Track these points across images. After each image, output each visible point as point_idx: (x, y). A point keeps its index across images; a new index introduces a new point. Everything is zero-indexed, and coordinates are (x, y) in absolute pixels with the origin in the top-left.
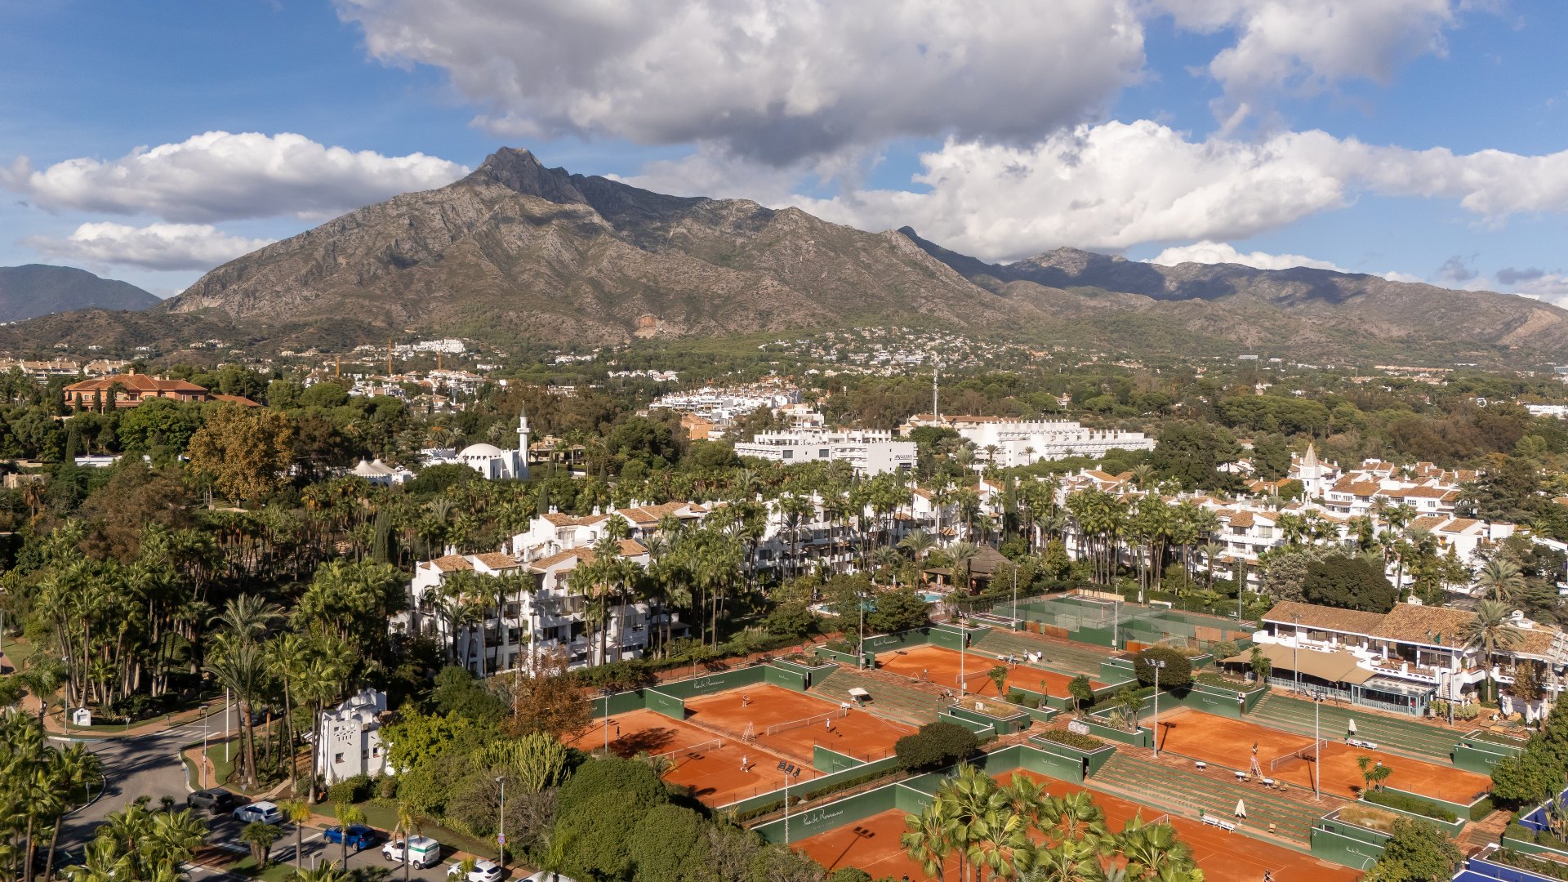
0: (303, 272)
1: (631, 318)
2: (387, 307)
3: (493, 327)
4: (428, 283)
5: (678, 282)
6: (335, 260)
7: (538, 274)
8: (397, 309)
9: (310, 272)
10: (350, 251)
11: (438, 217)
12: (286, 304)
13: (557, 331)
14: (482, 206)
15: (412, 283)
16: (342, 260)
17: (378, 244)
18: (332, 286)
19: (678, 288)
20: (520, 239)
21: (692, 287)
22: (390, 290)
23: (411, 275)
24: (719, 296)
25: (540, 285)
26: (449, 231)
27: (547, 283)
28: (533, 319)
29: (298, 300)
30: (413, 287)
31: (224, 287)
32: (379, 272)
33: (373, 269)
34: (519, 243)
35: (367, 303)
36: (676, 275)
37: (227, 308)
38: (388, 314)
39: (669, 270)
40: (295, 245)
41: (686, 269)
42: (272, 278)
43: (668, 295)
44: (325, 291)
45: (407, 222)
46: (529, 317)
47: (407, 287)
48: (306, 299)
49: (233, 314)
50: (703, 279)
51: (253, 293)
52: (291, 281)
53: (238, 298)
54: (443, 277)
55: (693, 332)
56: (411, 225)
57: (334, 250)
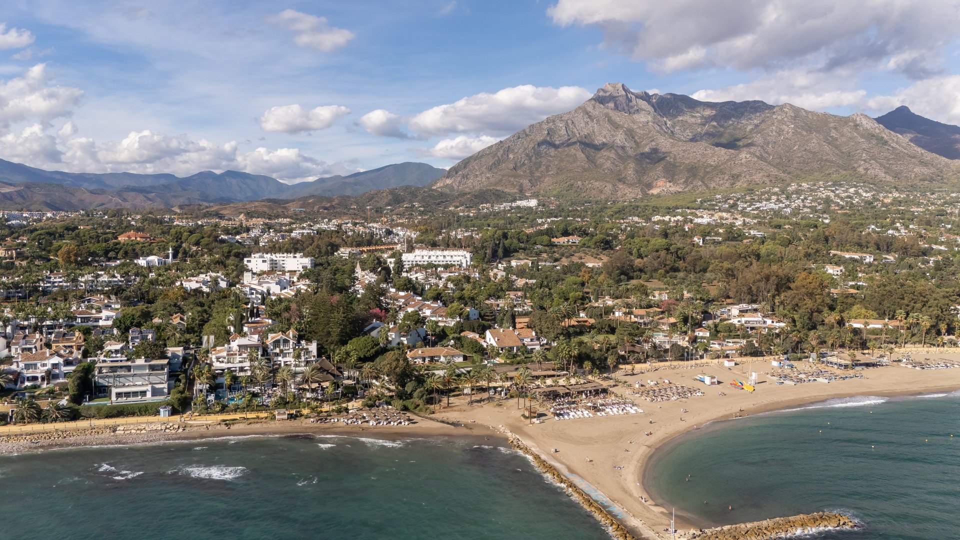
0: (491, 163)
1: (652, 182)
2: (521, 181)
3: (567, 191)
4: (548, 167)
5: (688, 158)
6: (508, 156)
7: (609, 158)
8: (526, 183)
9: (494, 164)
10: (516, 151)
11: (564, 128)
12: (478, 181)
13: (601, 192)
14: (589, 120)
15: (540, 167)
16: (511, 156)
17: (530, 146)
18: (500, 170)
19: (687, 162)
20: (605, 137)
21: (696, 161)
22: (528, 171)
23: (541, 162)
24: (711, 166)
25: (608, 164)
26: (568, 135)
27: (612, 163)
28: (590, 185)
29: (484, 180)
30: (540, 170)
31: (456, 173)
32: (526, 161)
33: (523, 160)
34: (604, 140)
35: (512, 179)
36: (688, 154)
37: (454, 184)
38: (521, 185)
39: (684, 151)
40: (494, 149)
41: (695, 150)
42: (477, 168)
43: (680, 166)
44: (496, 173)
45: (546, 132)
46: (589, 184)
47: (537, 169)
48: (488, 178)
49: (456, 187)
50: (703, 155)
51: (466, 176)
52: (483, 169)
53: (459, 179)
54: (556, 163)
55: (687, 189)
56: (548, 134)
57: (508, 150)
